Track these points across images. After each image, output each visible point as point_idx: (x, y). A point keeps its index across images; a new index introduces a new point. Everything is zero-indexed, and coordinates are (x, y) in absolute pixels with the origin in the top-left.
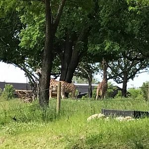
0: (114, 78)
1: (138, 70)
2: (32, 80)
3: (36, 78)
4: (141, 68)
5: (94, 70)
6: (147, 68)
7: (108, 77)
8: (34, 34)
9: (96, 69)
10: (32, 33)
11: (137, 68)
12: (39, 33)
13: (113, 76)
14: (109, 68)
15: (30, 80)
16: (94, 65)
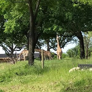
0: (53, 48)
1: (66, 43)
2: (7, 52)
3: (9, 50)
4: (68, 41)
5: (42, 44)
6: (71, 41)
7: (50, 48)
8: (12, 25)
9: (43, 44)
10: (11, 24)
11: (66, 41)
12: (15, 24)
13: (52, 47)
14: (50, 43)
15: (6, 52)
16: (41, 41)
